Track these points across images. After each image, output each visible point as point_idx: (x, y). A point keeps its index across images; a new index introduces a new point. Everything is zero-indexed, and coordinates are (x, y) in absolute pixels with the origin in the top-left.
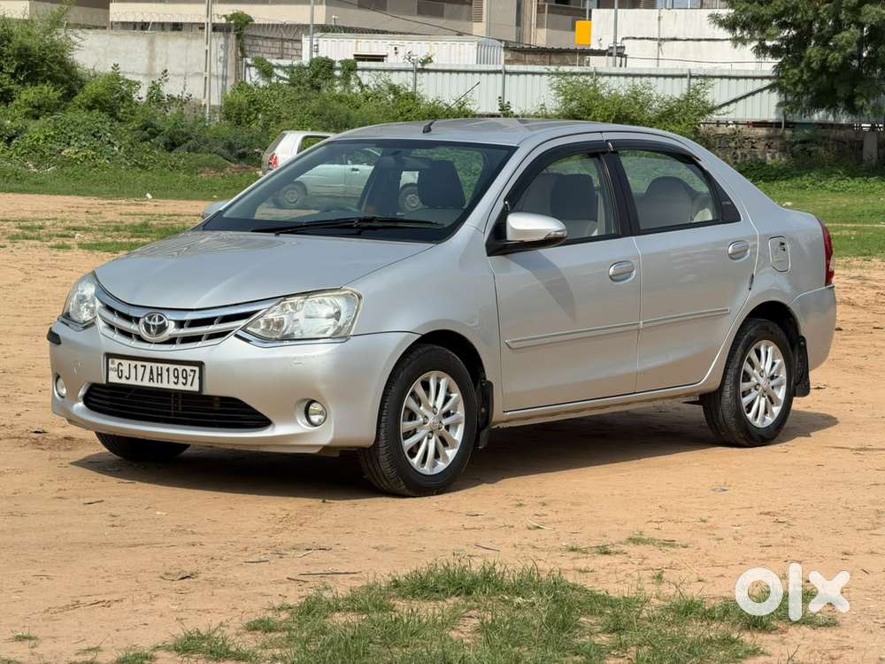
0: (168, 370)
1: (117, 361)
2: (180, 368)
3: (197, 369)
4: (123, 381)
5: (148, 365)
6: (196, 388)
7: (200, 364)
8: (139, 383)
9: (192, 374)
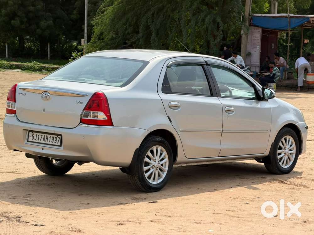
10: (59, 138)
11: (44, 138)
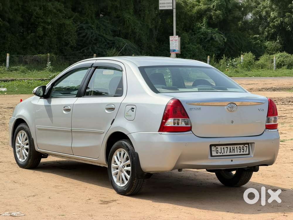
10: (247, 147)
11: (230, 150)
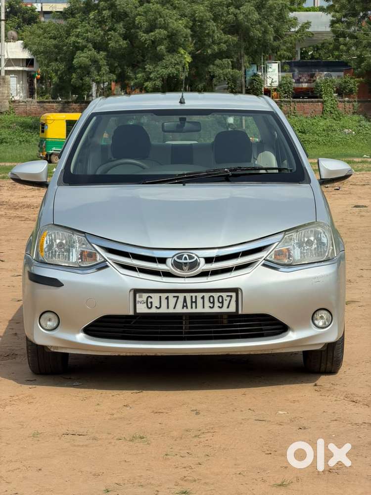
0: (203, 298)
1: (145, 295)
2: (216, 295)
3: (234, 294)
4: (154, 310)
5: (181, 296)
6: (232, 309)
7: (236, 290)
8: (171, 310)
9: (229, 298)
